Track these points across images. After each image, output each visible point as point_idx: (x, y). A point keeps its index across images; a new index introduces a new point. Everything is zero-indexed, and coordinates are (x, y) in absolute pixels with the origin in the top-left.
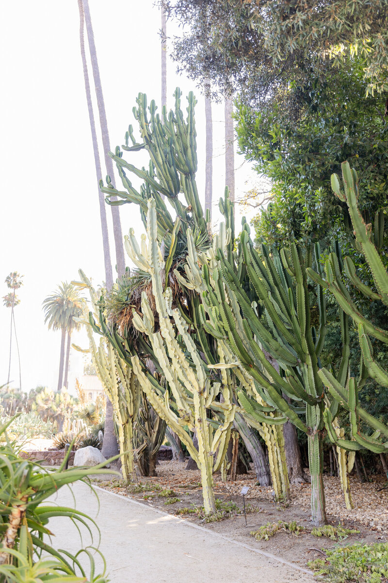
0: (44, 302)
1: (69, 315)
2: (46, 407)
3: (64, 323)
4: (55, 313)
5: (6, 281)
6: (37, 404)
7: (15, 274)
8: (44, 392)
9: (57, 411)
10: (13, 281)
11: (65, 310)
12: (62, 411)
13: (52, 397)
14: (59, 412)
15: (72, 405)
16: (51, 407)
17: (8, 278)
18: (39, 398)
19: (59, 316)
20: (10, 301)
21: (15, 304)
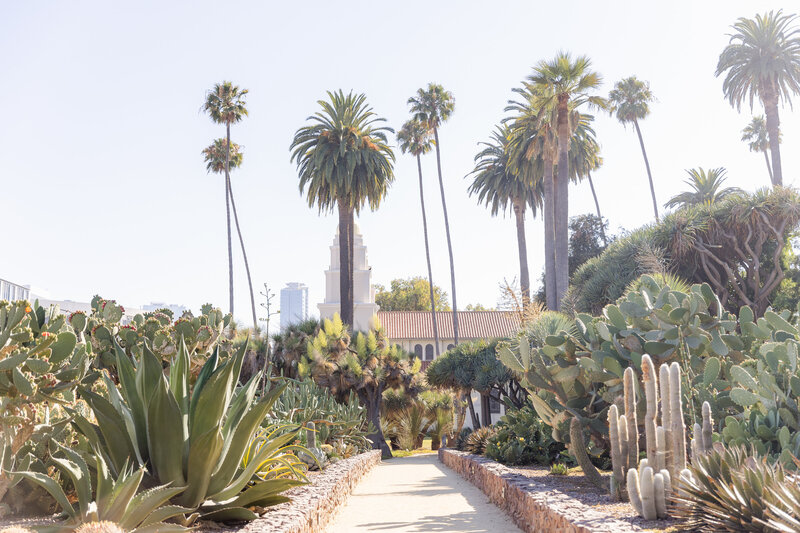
0: (296, 142)
1: (354, 165)
2: (333, 367)
3: (344, 184)
4: (324, 164)
5: (209, 105)
6: (309, 361)
7: (226, 89)
8: (323, 329)
9: (363, 376)
10: (223, 105)
11: (342, 155)
12: (374, 377)
13: (346, 341)
14: (369, 379)
15: (397, 360)
16: (347, 368)
17: (212, 98)
18: (316, 346)
19: (332, 169)
20: (222, 158)
21: (232, 164)
